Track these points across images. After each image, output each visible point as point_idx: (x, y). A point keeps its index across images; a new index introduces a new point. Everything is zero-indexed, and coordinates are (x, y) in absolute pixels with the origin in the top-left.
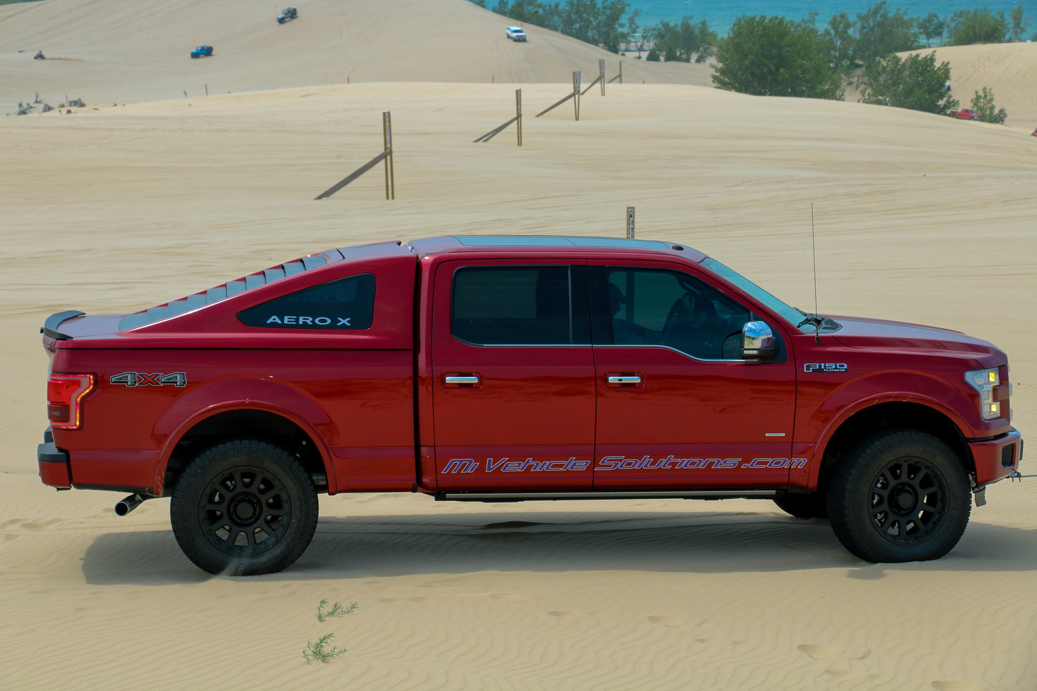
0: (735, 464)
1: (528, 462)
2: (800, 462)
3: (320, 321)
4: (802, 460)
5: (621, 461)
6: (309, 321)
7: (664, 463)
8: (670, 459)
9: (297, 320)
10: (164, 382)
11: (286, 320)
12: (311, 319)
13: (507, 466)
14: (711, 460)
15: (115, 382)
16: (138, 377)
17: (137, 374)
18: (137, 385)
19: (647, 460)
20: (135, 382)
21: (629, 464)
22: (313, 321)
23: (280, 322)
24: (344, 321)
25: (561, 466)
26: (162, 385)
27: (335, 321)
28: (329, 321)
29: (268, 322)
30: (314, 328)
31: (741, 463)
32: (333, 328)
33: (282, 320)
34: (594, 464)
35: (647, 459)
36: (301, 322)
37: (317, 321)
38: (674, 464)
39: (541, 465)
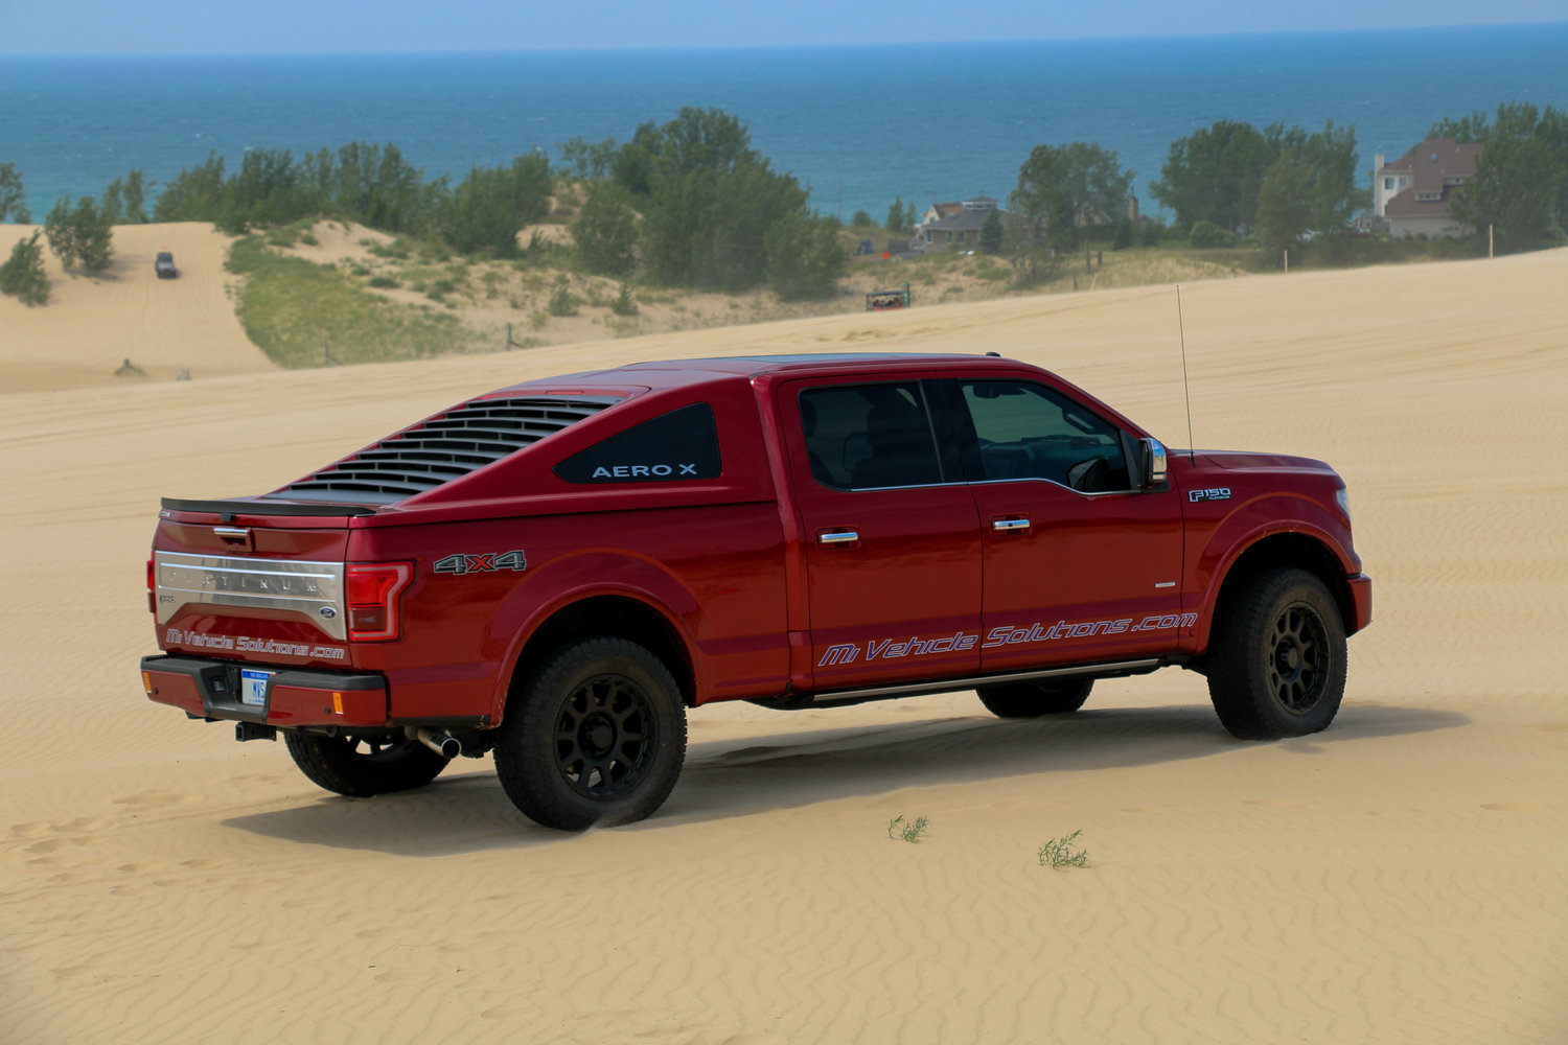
0: (1125, 627)
1: (913, 643)
2: (1190, 618)
3: (658, 470)
4: (1192, 615)
5: (1009, 632)
6: (645, 471)
7: (1054, 633)
8: (1060, 626)
9: (630, 471)
10: (499, 566)
11: (616, 471)
12: (646, 468)
13: (890, 650)
14: (1102, 623)
15: (440, 570)
16: (467, 561)
17: (465, 556)
18: (466, 571)
19: (1037, 630)
20: (464, 568)
21: (1018, 636)
22: (650, 471)
23: (609, 476)
24: (688, 469)
25: (947, 645)
26: (496, 569)
27: (676, 470)
28: (669, 470)
29: (595, 476)
30: (652, 481)
31: (1131, 625)
32: (676, 479)
33: (611, 472)
34: (982, 640)
35: (1038, 627)
36: (635, 474)
37: (654, 470)
38: (1064, 632)
39: (926, 644)
